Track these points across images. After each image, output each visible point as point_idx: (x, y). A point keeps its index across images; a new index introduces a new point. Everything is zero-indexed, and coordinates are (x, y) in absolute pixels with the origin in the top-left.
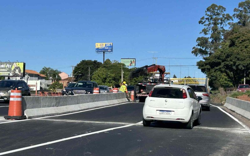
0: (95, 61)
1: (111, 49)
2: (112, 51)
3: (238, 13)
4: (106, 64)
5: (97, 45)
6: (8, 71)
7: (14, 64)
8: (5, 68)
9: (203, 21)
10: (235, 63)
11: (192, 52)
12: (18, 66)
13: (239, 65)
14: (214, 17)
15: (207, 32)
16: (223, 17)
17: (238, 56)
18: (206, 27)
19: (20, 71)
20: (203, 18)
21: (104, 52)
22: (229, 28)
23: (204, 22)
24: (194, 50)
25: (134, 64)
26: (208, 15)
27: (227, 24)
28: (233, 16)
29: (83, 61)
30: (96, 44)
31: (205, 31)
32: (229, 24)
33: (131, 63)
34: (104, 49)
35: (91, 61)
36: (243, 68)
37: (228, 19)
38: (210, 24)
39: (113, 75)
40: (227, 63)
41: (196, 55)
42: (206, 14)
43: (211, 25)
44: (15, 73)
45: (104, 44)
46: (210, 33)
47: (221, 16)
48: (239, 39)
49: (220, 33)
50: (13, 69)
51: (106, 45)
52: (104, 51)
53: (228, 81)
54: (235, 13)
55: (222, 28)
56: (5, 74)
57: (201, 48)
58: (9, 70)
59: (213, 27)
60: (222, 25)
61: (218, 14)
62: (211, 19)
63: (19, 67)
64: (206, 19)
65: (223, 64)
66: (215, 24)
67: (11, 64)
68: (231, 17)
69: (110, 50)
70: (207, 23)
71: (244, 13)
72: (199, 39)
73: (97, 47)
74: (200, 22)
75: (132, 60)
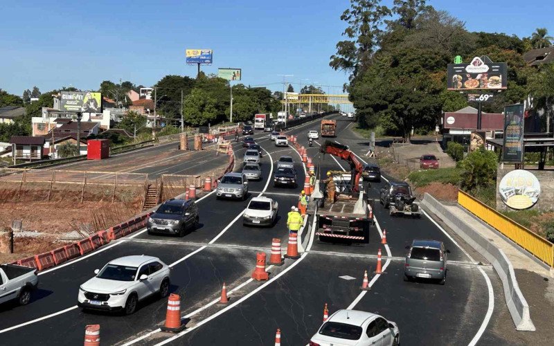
0: (186, 77)
1: (210, 58)
2: (211, 62)
3: (400, 6)
4: (203, 82)
5: (189, 52)
6: (78, 104)
7: (88, 94)
8: (74, 100)
9: (348, 16)
10: (406, 106)
11: (331, 64)
12: (93, 97)
13: (411, 109)
14: (364, 10)
15: (353, 34)
16: (378, 11)
17: (411, 97)
18: (351, 25)
19: (96, 104)
20: (347, 11)
21: (199, 64)
22: (386, 28)
23: (349, 18)
24: (332, 60)
25: (238, 78)
26: (355, 7)
27: (383, 21)
28: (393, 10)
29: (168, 77)
30: (187, 51)
31: (350, 32)
32: (386, 22)
33: (234, 76)
34: (199, 59)
35: (179, 77)
36: (417, 113)
37: (385, 14)
38: (357, 20)
39: (215, 101)
40: (396, 106)
41: (336, 69)
42: (352, 5)
43: (359, 23)
44: (88, 107)
45: (200, 51)
46: (358, 34)
47: (374, 10)
48: (405, 57)
49: (373, 36)
50: (85, 102)
51: (202, 53)
52: (199, 62)
53: (391, 121)
54: (396, 6)
55: (375, 27)
56: (74, 109)
57: (344, 57)
58: (81, 103)
59: (362, 26)
60: (376, 23)
61: (370, 6)
62: (360, 12)
63: (94, 99)
64: (352, 13)
65: (390, 106)
66: (366, 20)
67: (83, 93)
68: (388, 11)
69: (209, 61)
70: (353, 19)
71: (409, 7)
72: (340, 44)
73: (188, 56)
74: (342, 18)
75: (236, 71)
